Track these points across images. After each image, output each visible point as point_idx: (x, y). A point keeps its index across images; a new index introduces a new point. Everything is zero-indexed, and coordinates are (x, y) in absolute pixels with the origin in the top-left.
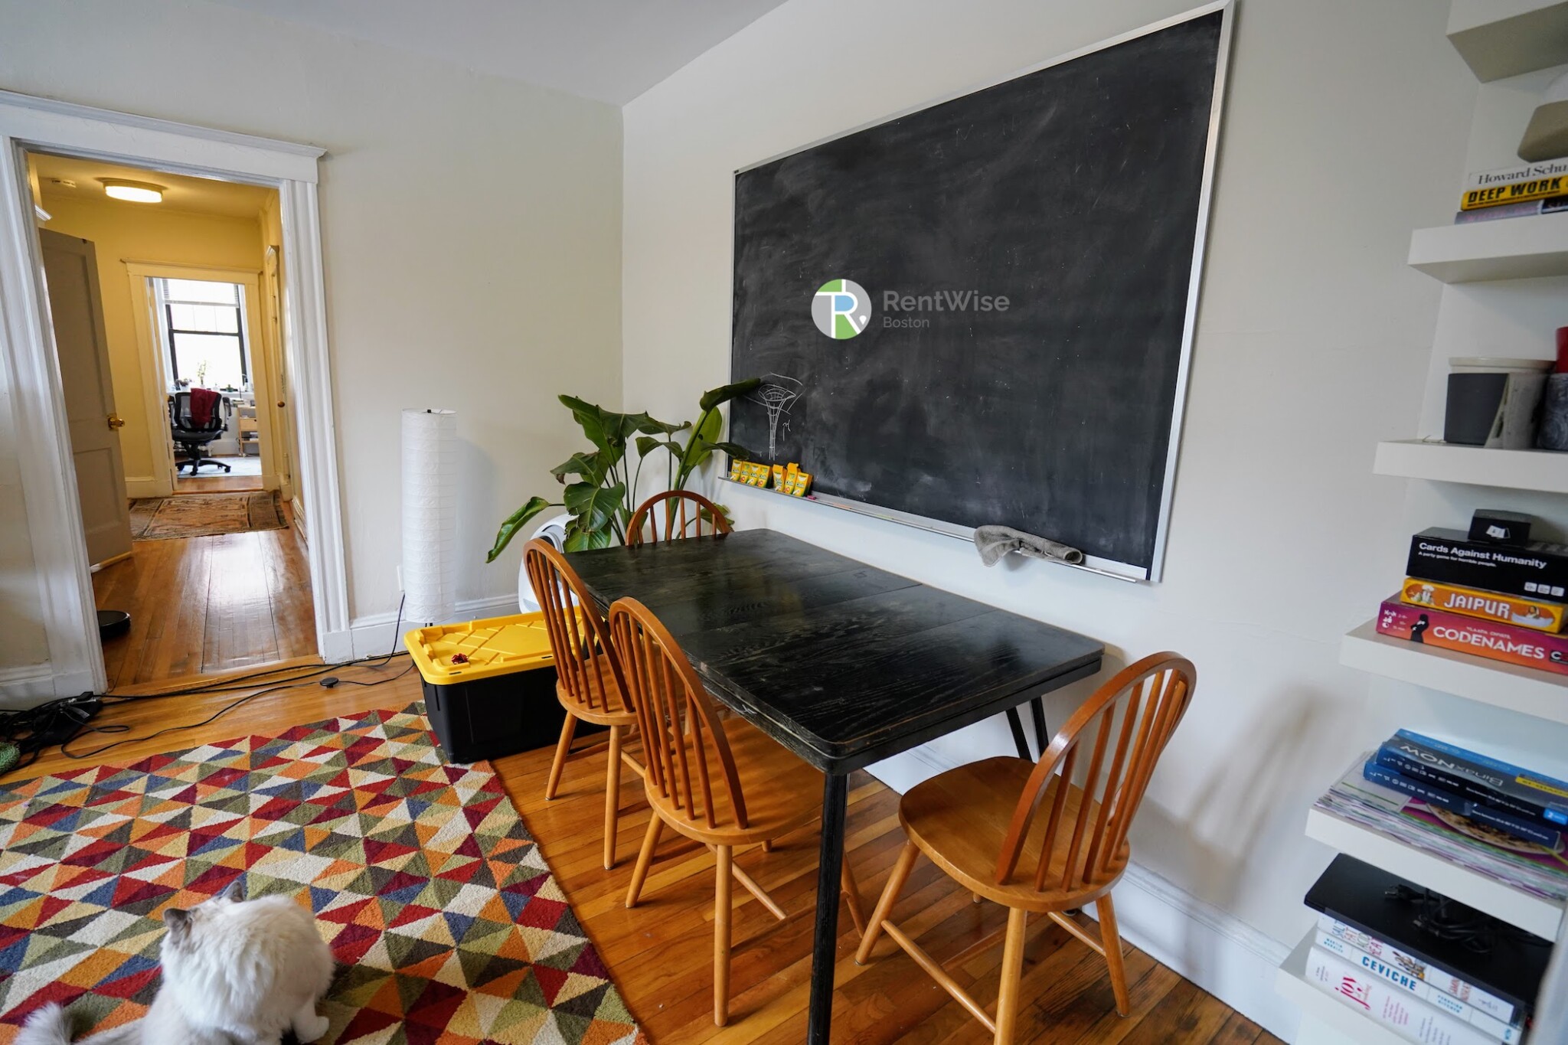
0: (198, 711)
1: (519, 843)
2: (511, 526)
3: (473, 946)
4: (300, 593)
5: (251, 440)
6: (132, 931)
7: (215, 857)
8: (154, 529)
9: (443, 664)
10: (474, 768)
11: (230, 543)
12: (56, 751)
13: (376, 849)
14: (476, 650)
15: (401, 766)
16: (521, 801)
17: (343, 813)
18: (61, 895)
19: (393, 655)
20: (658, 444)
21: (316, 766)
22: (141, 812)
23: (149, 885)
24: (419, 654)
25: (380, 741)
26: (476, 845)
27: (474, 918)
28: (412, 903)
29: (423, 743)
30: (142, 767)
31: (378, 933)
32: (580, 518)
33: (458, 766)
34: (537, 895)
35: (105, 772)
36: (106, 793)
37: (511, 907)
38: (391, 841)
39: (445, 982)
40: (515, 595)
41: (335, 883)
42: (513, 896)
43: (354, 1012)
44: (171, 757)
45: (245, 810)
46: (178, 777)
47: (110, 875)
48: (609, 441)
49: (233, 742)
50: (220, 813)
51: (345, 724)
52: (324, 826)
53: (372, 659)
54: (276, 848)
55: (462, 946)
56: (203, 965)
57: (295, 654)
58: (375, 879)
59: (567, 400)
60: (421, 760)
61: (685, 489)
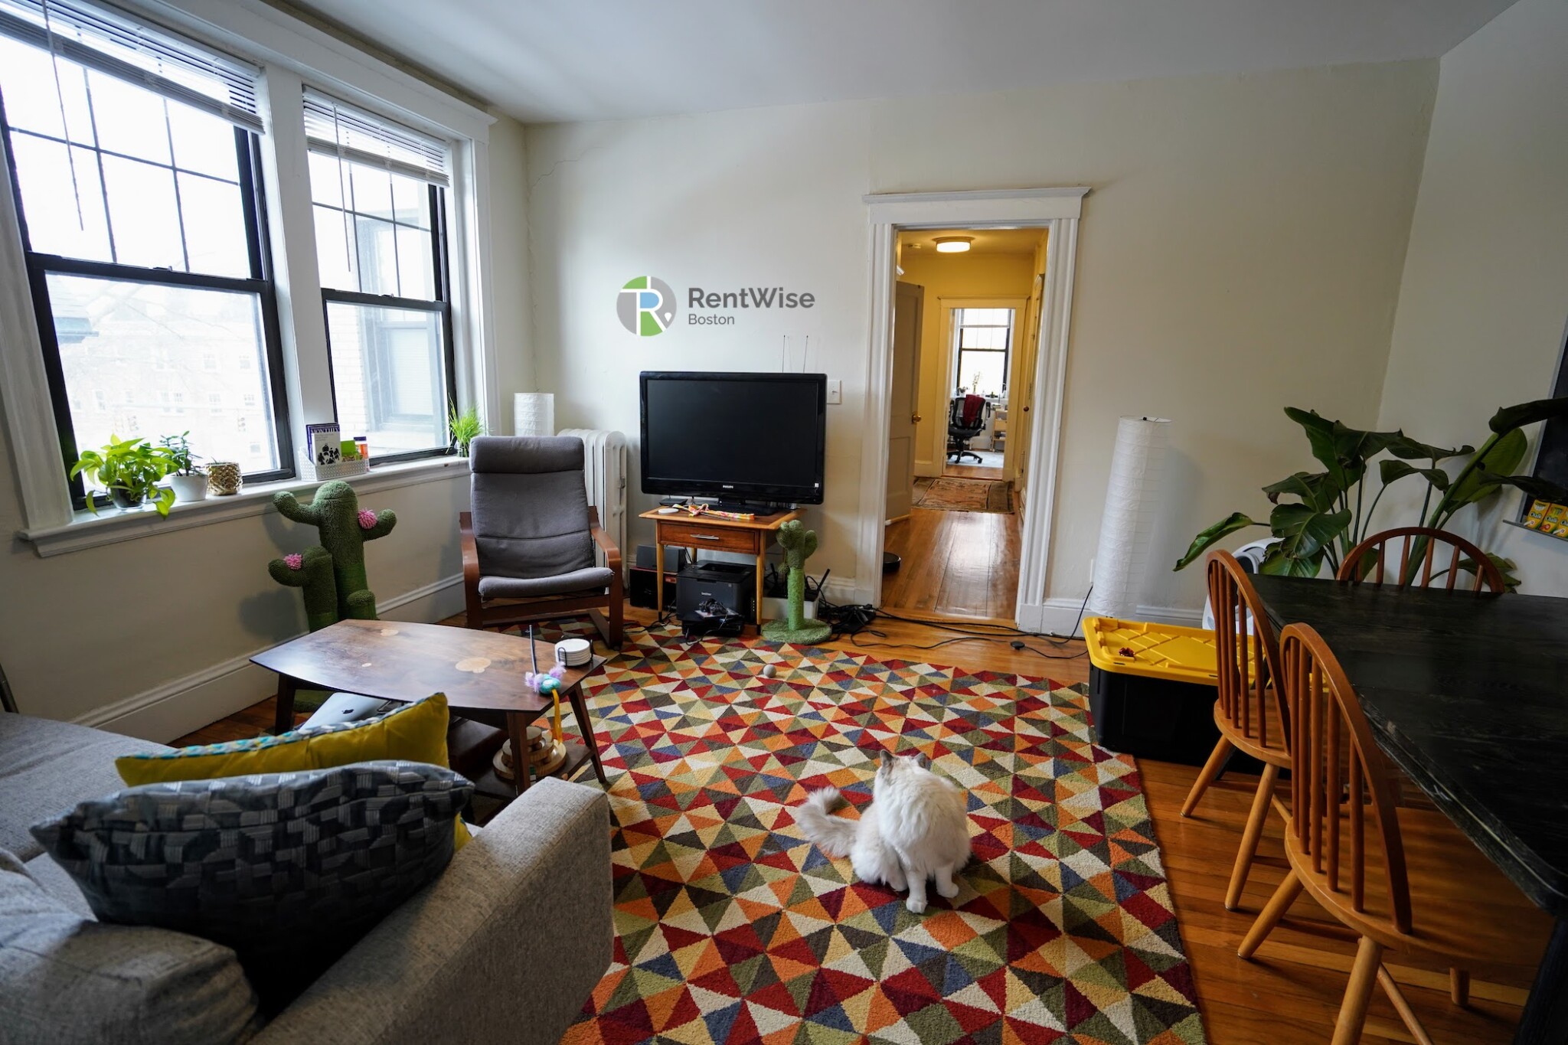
0: (926, 638)
1: (1142, 839)
2: (1206, 539)
3: (1077, 902)
4: (1012, 569)
5: (1001, 438)
6: (862, 766)
7: (916, 741)
8: (925, 501)
9: (1110, 652)
10: (1118, 758)
11: (972, 520)
12: (847, 637)
13: (1021, 787)
14: (1144, 650)
15: (1057, 731)
16: (1155, 805)
17: (1004, 749)
18: (835, 726)
19: (1072, 638)
20: (1413, 471)
21: (994, 706)
22: (882, 694)
23: (877, 742)
24: (1092, 639)
25: (1045, 705)
26: (1102, 823)
27: (1084, 880)
28: (1038, 842)
29: (1079, 719)
30: (889, 664)
31: (1006, 849)
32: (1284, 542)
33: (1104, 749)
34: (1147, 892)
35: (869, 660)
36: (867, 674)
37: (1119, 890)
38: (1034, 786)
39: (1047, 915)
40: (1200, 612)
41: (986, 797)
42: (1123, 881)
43: (975, 895)
44: (905, 664)
45: (940, 718)
46: (907, 679)
47: (859, 726)
48: (1340, 461)
49: (943, 668)
50: (925, 713)
51: (1022, 682)
52: (988, 752)
53: (1054, 636)
54: (953, 754)
55: (1067, 896)
56: (893, 797)
57: (998, 615)
58: (1014, 809)
59: (1295, 414)
60: (1075, 733)
61: (1444, 529)
